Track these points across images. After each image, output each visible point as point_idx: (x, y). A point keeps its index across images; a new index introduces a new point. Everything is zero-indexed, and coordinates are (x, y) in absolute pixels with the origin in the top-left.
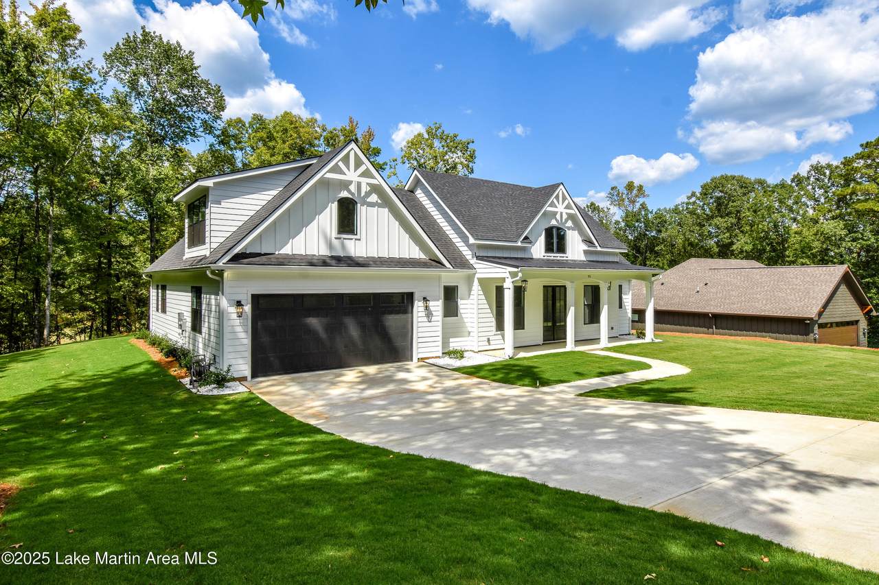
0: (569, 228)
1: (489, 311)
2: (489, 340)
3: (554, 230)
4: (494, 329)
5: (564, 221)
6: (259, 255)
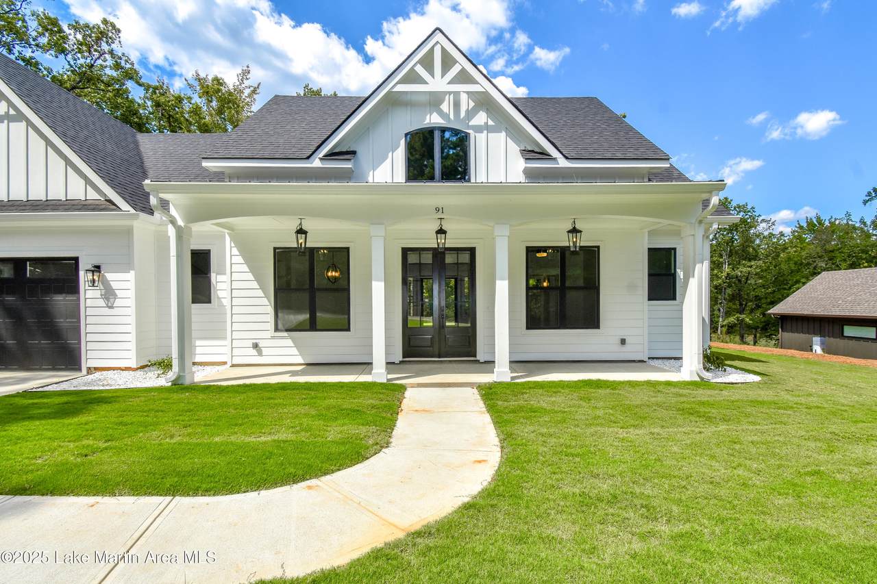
0: (479, 129)
1: (260, 293)
2: (256, 346)
3: (437, 135)
4: (271, 326)
5: (463, 114)
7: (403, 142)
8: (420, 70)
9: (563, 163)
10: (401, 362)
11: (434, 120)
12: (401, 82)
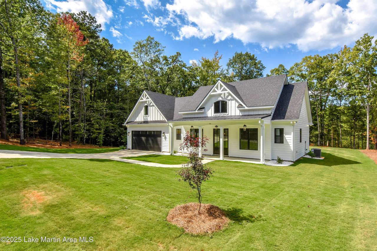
0: (229, 100)
3: (220, 102)
5: (226, 97)
6: (131, 122)
7: (213, 105)
8: (216, 89)
9: (246, 108)
10: (213, 155)
11: (220, 99)
12: (212, 92)
